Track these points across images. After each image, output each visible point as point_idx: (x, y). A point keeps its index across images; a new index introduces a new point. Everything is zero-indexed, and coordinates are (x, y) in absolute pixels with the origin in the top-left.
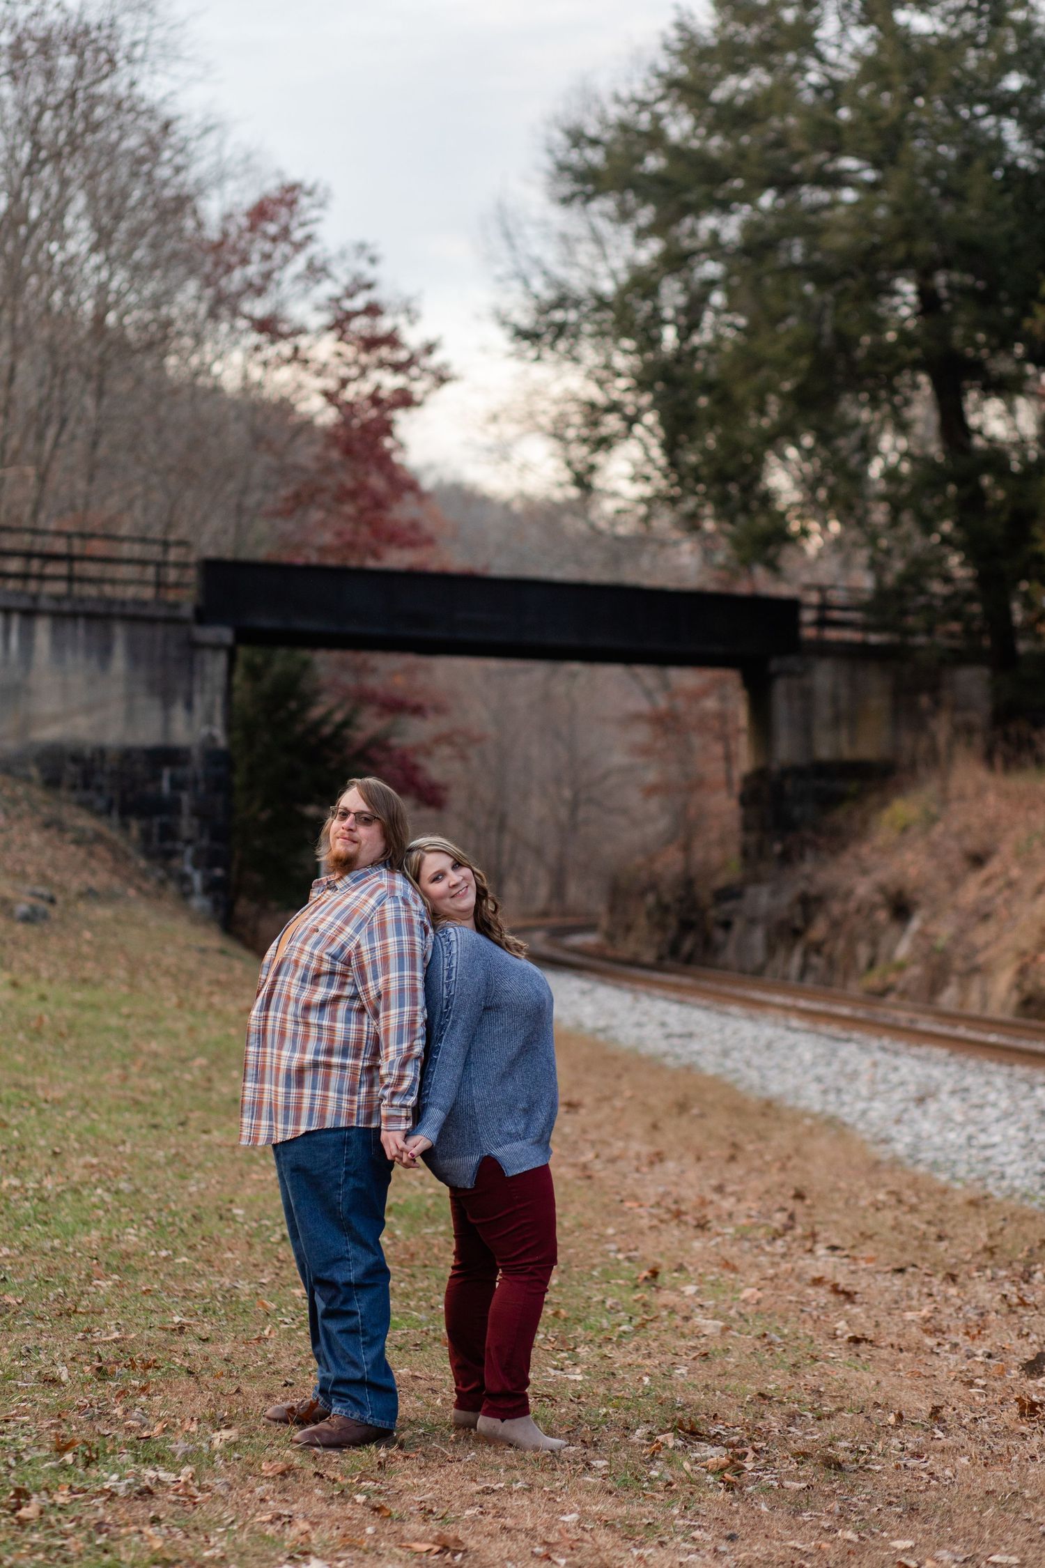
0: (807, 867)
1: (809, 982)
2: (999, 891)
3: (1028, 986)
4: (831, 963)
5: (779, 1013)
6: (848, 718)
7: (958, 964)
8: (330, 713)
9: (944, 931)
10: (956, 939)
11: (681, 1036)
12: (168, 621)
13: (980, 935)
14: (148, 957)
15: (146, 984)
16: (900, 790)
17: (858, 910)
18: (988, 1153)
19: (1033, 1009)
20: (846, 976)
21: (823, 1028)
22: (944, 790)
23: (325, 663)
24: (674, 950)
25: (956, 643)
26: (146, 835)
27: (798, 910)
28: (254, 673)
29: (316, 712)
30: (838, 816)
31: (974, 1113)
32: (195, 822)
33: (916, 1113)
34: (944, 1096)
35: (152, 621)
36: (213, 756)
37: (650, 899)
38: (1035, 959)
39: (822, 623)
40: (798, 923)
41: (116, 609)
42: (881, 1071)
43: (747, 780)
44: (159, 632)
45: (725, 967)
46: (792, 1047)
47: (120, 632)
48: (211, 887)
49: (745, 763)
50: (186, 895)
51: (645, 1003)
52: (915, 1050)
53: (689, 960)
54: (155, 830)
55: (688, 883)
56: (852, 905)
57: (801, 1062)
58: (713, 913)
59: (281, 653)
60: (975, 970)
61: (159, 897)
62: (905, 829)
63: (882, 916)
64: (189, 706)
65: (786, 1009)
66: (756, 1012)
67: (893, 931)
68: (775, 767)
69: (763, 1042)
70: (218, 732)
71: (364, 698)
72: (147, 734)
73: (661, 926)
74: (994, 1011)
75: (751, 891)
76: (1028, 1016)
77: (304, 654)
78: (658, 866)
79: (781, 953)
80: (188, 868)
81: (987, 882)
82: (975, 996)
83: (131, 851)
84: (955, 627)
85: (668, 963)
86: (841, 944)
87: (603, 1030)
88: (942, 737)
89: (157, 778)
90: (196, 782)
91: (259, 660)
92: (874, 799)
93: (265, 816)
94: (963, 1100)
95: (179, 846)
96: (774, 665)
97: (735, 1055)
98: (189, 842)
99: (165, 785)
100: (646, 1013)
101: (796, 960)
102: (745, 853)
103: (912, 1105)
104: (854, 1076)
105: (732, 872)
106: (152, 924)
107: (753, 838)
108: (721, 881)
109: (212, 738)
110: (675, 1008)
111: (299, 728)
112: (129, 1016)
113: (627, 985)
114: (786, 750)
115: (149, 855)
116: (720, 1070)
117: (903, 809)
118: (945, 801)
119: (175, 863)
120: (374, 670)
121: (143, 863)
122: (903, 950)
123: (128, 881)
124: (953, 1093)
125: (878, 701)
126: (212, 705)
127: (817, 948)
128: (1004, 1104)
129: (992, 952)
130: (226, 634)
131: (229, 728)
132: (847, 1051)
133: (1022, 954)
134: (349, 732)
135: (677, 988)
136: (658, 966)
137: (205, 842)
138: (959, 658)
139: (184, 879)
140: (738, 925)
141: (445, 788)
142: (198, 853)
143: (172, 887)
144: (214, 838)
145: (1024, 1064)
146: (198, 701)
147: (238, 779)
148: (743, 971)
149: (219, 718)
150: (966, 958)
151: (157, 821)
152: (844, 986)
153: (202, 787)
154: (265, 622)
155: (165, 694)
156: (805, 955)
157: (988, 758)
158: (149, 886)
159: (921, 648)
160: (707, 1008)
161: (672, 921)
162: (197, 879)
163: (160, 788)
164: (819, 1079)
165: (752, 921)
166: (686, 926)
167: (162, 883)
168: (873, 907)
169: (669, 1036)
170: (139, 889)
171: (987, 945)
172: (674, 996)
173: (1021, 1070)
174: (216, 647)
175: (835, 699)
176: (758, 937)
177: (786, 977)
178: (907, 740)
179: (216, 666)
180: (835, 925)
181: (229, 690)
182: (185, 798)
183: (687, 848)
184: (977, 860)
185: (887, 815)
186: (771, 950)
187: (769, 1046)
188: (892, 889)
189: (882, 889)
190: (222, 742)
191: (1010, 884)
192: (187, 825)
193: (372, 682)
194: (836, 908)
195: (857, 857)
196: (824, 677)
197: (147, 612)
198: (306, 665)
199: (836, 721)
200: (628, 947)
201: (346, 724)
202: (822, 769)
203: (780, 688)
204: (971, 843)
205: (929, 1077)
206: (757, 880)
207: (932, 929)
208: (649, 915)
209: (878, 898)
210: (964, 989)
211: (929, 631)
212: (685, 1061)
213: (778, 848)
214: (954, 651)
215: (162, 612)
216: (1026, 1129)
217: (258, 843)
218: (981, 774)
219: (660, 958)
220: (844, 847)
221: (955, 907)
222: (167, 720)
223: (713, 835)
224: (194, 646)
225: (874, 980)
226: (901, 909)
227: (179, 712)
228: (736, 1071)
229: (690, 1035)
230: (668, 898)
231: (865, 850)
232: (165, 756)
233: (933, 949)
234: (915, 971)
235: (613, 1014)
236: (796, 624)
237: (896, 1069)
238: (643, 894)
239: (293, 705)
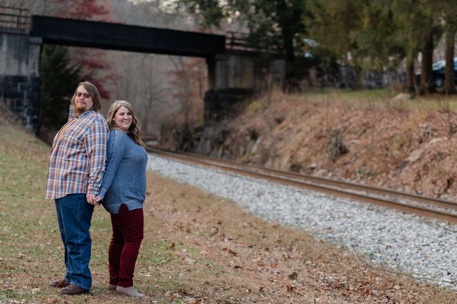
0: (225, 122)
1: (224, 158)
2: (286, 131)
3: (294, 161)
4: (231, 152)
5: (215, 167)
6: (239, 75)
7: (272, 154)
8: (73, 67)
9: (268, 143)
10: (271, 146)
11: (183, 173)
12: (21, 35)
13: (279, 145)
14: (12, 143)
15: (11, 152)
16: (255, 98)
17: (241, 136)
18: (280, 212)
19: (295, 168)
20: (236, 156)
21: (228, 172)
22: (269, 99)
23: (72, 51)
24: (181, 147)
25: (275, 52)
26: (12, 104)
27: (221, 135)
28: (49, 53)
29: (69, 67)
30: (235, 106)
31: (275, 200)
32: (28, 101)
33: (257, 199)
34: (266, 194)
35: (16, 35)
36: (35, 80)
37: (174, 130)
38: (296, 153)
39: (232, 44)
40: (221, 139)
41: (4, 30)
42: (246, 186)
43: (206, 93)
44: (18, 38)
45: (198, 153)
46: (218, 178)
47: (5, 38)
48: (33, 122)
49: (206, 87)
50: (25, 124)
51: (172, 163)
52: (257, 180)
53: (186, 150)
54: (15, 103)
55: (187, 126)
56: (239, 134)
57: (221, 182)
58: (194, 136)
59: (58, 47)
60: (277, 156)
61: (16, 124)
62: (256, 111)
63: (248, 138)
64: (27, 63)
65: (217, 166)
66: (207, 167)
67: (252, 143)
68: (216, 89)
69: (209, 176)
70: (36, 71)
71: (84, 63)
72: (13, 71)
73: (177, 139)
74: (282, 169)
75: (206, 129)
76: (293, 171)
77: (65, 47)
78: (177, 120)
79: (216, 149)
80: (25, 115)
81: (282, 128)
82: (277, 164)
83: (7, 109)
84: (275, 47)
85: (179, 151)
86: (235, 147)
87: (158, 171)
88: (269, 82)
89: (16, 86)
90: (29, 88)
91: (50, 49)
92: (247, 101)
93: (51, 99)
94: (272, 196)
95: (23, 108)
96: (217, 57)
97: (200, 180)
98: (26, 107)
99: (19, 88)
100: (172, 166)
101: (220, 152)
102: (205, 117)
103: (256, 197)
104: (238, 187)
105: (200, 123)
106: (13, 133)
107: (208, 112)
108: (197, 125)
109: (34, 74)
110: (181, 165)
111: (63, 72)
112: (5, 162)
113: (166, 157)
114: (219, 84)
115: (13, 111)
116: (195, 184)
117: (256, 104)
118: (269, 102)
119: (21, 113)
120: (87, 54)
121: (11, 113)
122: (254, 149)
123: (6, 119)
124: (269, 193)
125: (249, 70)
126: (35, 63)
127: (227, 148)
128: (285, 197)
129: (282, 150)
130: (40, 40)
131: (40, 70)
132: (236, 179)
133: (292, 151)
134: (79, 73)
135: (182, 159)
136: (176, 152)
137: (31, 107)
138: (276, 57)
139: (24, 119)
140: (202, 140)
141: (109, 93)
142: (29, 111)
143: (20, 121)
144: (34, 106)
145: (292, 185)
146: (30, 62)
147: (43, 87)
148: (203, 154)
149: (37, 67)
150: (274, 152)
151: (16, 100)
152: (235, 160)
153: (31, 89)
154: (53, 36)
155: (20, 58)
156: (223, 150)
157: (284, 89)
158: (13, 120)
159: (263, 53)
160: (191, 165)
161: (181, 138)
162: (28, 119)
163: (17, 89)
164: (227, 188)
165: (206, 139)
166: (185, 140)
167: (17, 120)
168: (246, 135)
169: (179, 173)
170: (9, 121)
171: (281, 148)
172: (181, 161)
173: (290, 187)
174: (37, 44)
175: (235, 69)
176: (208, 143)
177: (217, 156)
178: (258, 82)
179: (36, 50)
180: (233, 140)
181: (40, 59)
182: (25, 93)
183: (186, 115)
184: (279, 121)
185: (251, 106)
186: (212, 148)
187: (211, 177)
188: (252, 130)
189: (248, 129)
190: (38, 75)
191: (289, 129)
192: (25, 102)
193: (87, 58)
194: (233, 135)
195: (241, 119)
196: (232, 61)
197: (14, 32)
198: (66, 51)
199: (236, 76)
200: (167, 146)
201: (78, 71)
202: (231, 91)
203: (218, 64)
204: (277, 116)
205: (262, 188)
206: (209, 125)
207: (264, 143)
208: (174, 136)
209: (247, 132)
210: (273, 162)
211: (267, 48)
212: (184, 181)
213: (216, 115)
214: (274, 54)
215: (19, 32)
216: (292, 205)
217: (48, 108)
218: (281, 94)
219: (177, 149)
220: (237, 116)
221: (271, 136)
222: (20, 67)
223: (195, 111)
224: (29, 43)
225: (245, 158)
226: (254, 136)
227: (24, 64)
228: (200, 185)
229: (186, 173)
230: (180, 131)
231: (243, 117)
232: (19, 79)
233: (264, 149)
234: (258, 156)
235: (161, 166)
236: (224, 44)
237: (251, 185)
238: (172, 129)
239: (61, 64)
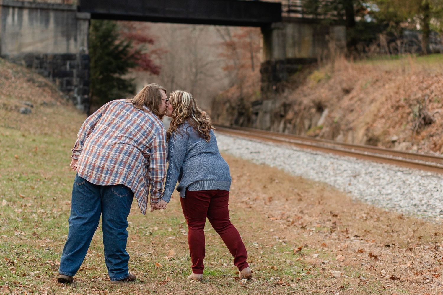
0: (285, 94)
1: (287, 132)
2: (356, 102)
3: (370, 135)
4: (294, 126)
5: (287, 144)
6: (298, 44)
7: (343, 127)
8: (122, 42)
9: (337, 116)
10: (341, 119)
11: (255, 153)
12: (68, 10)
13: (350, 117)
14: (66, 126)
15: (66, 135)
16: (317, 68)
17: (305, 109)
18: (390, 197)
19: (372, 142)
20: (300, 131)
21: (305, 149)
22: (333, 67)
23: (120, 24)
24: (237, 122)
25: (335, 18)
26: (61, 84)
27: (282, 108)
28: (96, 29)
29: (117, 42)
30: (295, 77)
31: (377, 181)
32: (78, 79)
33: (354, 181)
34: (363, 175)
35: (63, 11)
36: (85, 57)
37: (228, 105)
38: (372, 125)
39: (289, 11)
40: (282, 113)
41: (51, 7)
42: (335, 166)
43: (263, 65)
44: (65, 14)
45: (256, 128)
46: (299, 157)
47: (52, 14)
48: (84, 102)
49: (261, 57)
50: (75, 104)
51: (238, 141)
52: (343, 158)
54: (65, 82)
55: (242, 99)
56: (302, 107)
57: (303, 162)
58: (251, 109)
59: (106, 22)
60: (351, 129)
61: (67, 105)
62: (319, 81)
63: (313, 110)
64: (76, 40)
65: (290, 143)
66: (279, 144)
67: (317, 115)
68: (273, 60)
69: (287, 155)
70: (86, 49)
71: (132, 38)
72: (61, 49)
73: (232, 114)
75: (265, 102)
76: (370, 144)
77: (113, 22)
78: (229, 94)
79: (276, 124)
80: (76, 95)
81: (351, 99)
82: (350, 138)
83: (57, 89)
84: (335, 13)
85: (234, 126)
86: (298, 120)
87: (227, 150)
88: (332, 50)
89: (65, 64)
90: (78, 66)
91: (98, 24)
92: (307, 71)
93: (101, 77)
94: (371, 176)
95: (73, 88)
96: (273, 25)
97: (278, 159)
98: (76, 86)
99: (68, 67)
100: (239, 145)
101: (282, 125)
102: (262, 89)
103: (352, 178)
104: (326, 168)
105: (258, 95)
106: (66, 114)
107: (265, 84)
108: (253, 99)
109: (84, 51)
110: (250, 143)
111: (112, 48)
112: (65, 147)
113: (228, 134)
114: (277, 54)
115: (63, 91)
116: (274, 165)
117: (318, 74)
118: (333, 72)
119: (71, 93)
120: (135, 28)
121: (61, 94)
122: (321, 122)
123: (57, 99)
124: (366, 174)
125: (308, 38)
126: (84, 39)
127: (290, 122)
128: (387, 178)
129: (355, 123)
130: (88, 15)
131: (89, 48)
132: (319, 158)
133: (368, 123)
134: (128, 49)
135: (248, 135)
136: (231, 127)
137: (81, 86)
138: (336, 23)
139: (74, 99)
140: (261, 114)
141: (160, 68)
142: (79, 90)
143: (71, 102)
144: (84, 85)
145: (387, 163)
146: (79, 38)
147: (92, 65)
148: (262, 129)
149: (86, 44)
150: (346, 125)
151: (65, 79)
152: (299, 134)
153: (80, 68)
154: (101, 11)
155: (68, 36)
156: (285, 124)
157: (347, 57)
158: (64, 101)
159: (321, 20)
160: (260, 143)
161: (236, 112)
162: (79, 99)
163: (66, 68)
164: (313, 169)
165: (266, 112)
166: (241, 114)
167: (68, 100)
168: (310, 108)
169: (251, 153)
170: (60, 102)
171: (353, 121)
172: (247, 138)
173: (387, 166)
174: (85, 20)
175: (293, 37)
176: (268, 118)
177: (278, 131)
178: (319, 50)
179: (84, 26)
180: (296, 114)
181: (89, 34)
182: (75, 71)
183: (240, 87)
184: (347, 91)
185: (312, 76)
186: (272, 122)
187: (289, 156)
188: (317, 101)
189: (314, 101)
190: (87, 52)
191: (360, 100)
192: (75, 81)
193: (134, 32)
194: (296, 108)
195: (303, 91)
196: (290, 29)
197: (61, 8)
198: (114, 26)
199: (294, 45)
201: (128, 46)
202: (289, 61)
203: (275, 33)
204: (345, 86)
205: (354, 168)
206: (267, 98)
207: (333, 115)
208: (227, 110)
209: (312, 104)
210: (345, 135)
211: (325, 14)
212: (260, 162)
213: (274, 88)
214: (335, 20)
215: (66, 8)
216: (400, 187)
217: (98, 87)
218: (346, 63)
219: (232, 125)
220: (297, 87)
221: (340, 107)
222: (68, 45)
223: (250, 83)
224: (77, 19)
225: (311, 132)
226: (320, 108)
227: (72, 42)
228: (280, 165)
229: (259, 152)
230: (234, 105)
231: (305, 88)
232: (68, 57)
233: (333, 122)
234: (326, 129)
235: (228, 145)
236: (280, 11)
237: (341, 165)
238: (225, 103)
239: (110, 40)
